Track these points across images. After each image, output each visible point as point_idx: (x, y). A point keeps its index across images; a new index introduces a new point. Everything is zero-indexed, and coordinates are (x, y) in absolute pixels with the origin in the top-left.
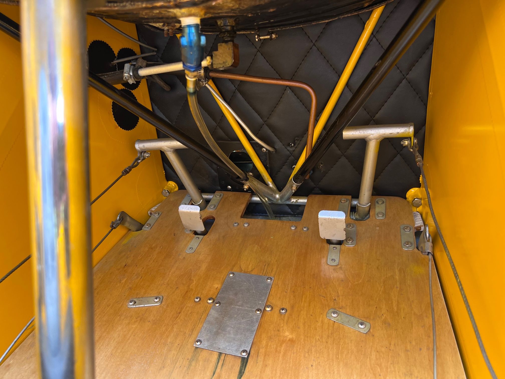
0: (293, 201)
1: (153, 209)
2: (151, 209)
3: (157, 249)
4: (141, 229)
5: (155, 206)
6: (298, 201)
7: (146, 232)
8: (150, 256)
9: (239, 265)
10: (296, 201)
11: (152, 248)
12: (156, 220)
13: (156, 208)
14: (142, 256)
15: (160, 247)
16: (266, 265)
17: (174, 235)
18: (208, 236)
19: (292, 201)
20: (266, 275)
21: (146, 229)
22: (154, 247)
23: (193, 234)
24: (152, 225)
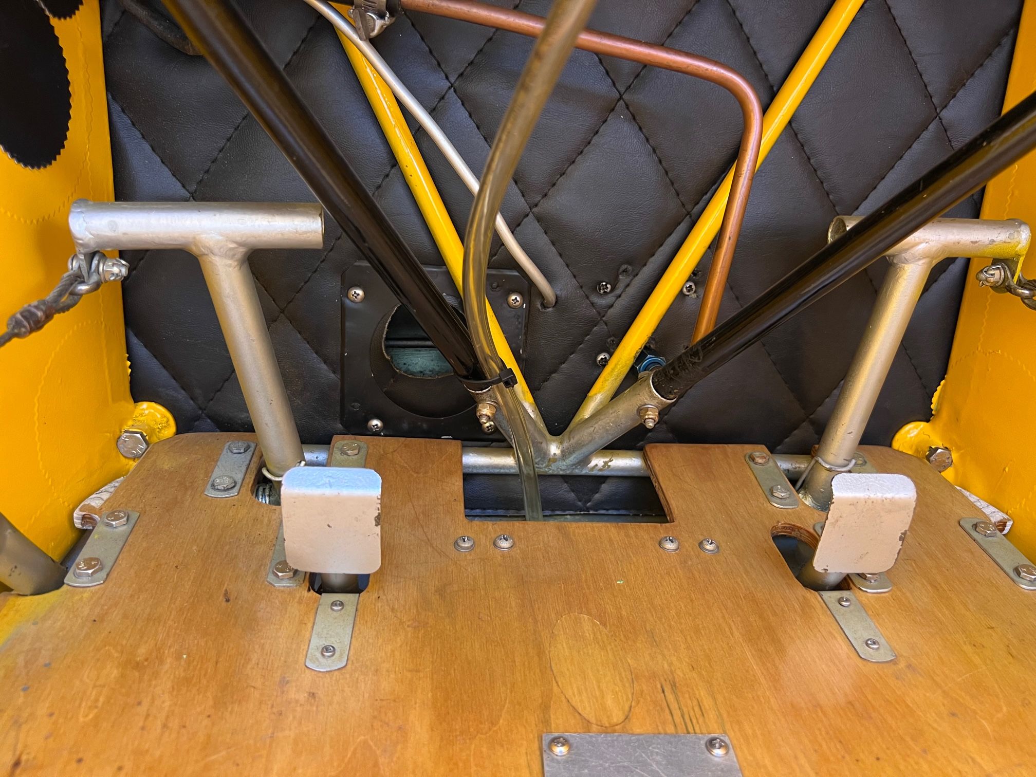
0: (597, 465)
1: (95, 502)
2: (86, 502)
3: (166, 667)
4: (59, 584)
5: (97, 490)
6: (609, 464)
7: (86, 595)
8: (139, 703)
9: (563, 698)
10: (606, 463)
11: (138, 663)
12: (121, 544)
13: (106, 496)
14: (96, 707)
15: (178, 657)
16: (666, 689)
17: (228, 601)
18: (376, 595)
19: (593, 463)
20: (691, 730)
21: (82, 582)
22: (146, 660)
23: (309, 590)
24: (109, 564)
